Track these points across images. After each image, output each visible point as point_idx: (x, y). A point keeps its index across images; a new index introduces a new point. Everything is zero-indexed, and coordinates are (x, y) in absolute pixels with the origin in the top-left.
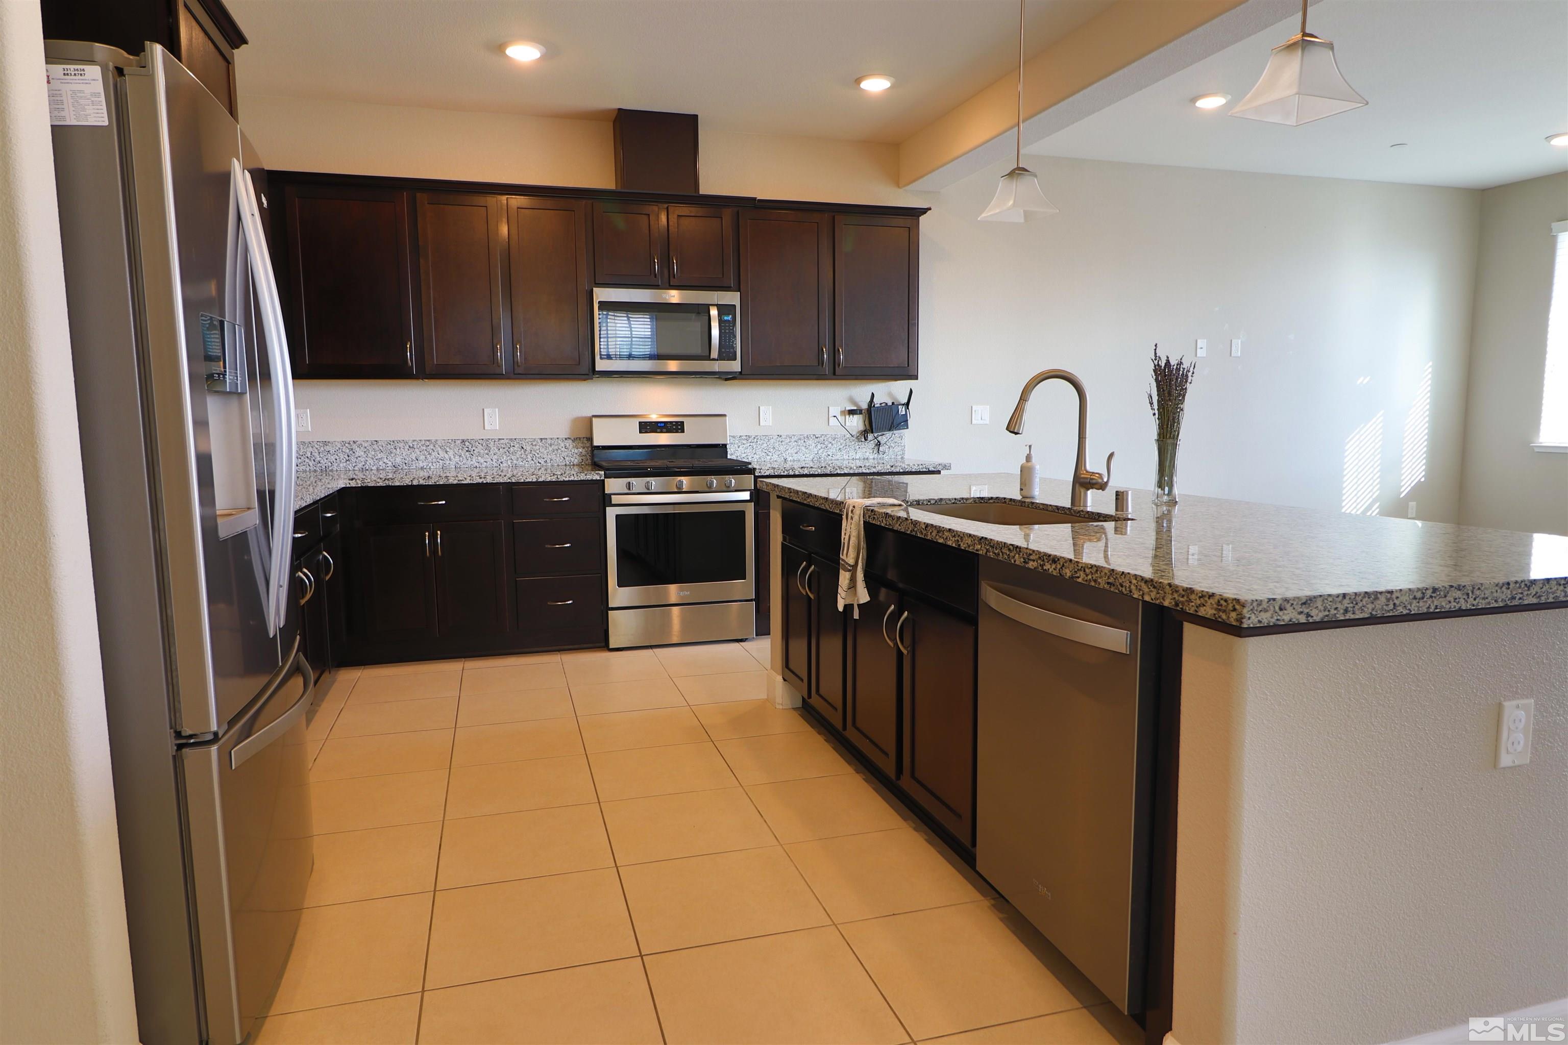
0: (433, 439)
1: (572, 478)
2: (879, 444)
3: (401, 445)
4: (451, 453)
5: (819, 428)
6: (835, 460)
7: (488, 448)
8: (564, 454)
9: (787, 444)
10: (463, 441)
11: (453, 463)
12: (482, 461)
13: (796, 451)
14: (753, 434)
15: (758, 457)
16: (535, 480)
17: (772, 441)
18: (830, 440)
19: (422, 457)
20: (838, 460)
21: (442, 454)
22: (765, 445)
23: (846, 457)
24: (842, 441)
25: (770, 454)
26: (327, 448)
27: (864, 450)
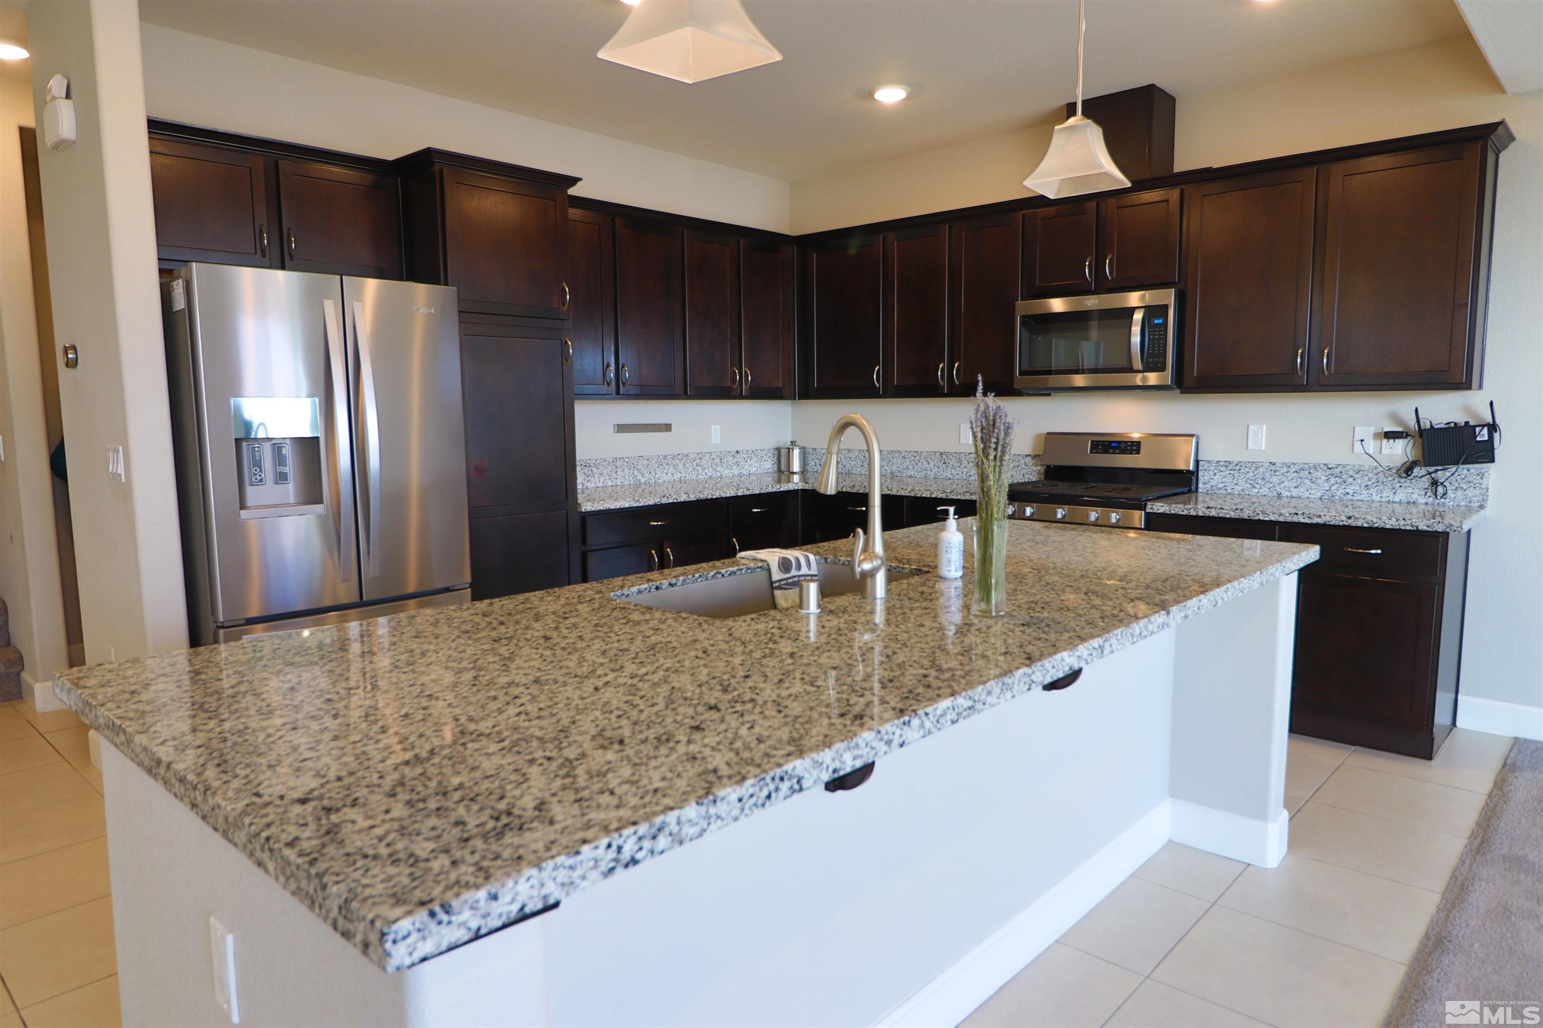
0: (919, 450)
1: (959, 497)
2: (1435, 483)
3: (897, 455)
4: (932, 464)
5: (1337, 455)
6: (1359, 500)
7: (960, 461)
8: (1024, 471)
9: (1283, 474)
10: (941, 454)
11: (933, 473)
12: (955, 472)
13: (1295, 484)
14: (1235, 459)
15: (1240, 488)
16: (928, 496)
17: (1261, 470)
18: (1351, 472)
19: (911, 467)
20: (1362, 501)
21: (925, 464)
22: (1251, 474)
23: (1376, 498)
24: (1371, 475)
25: (1258, 486)
26: (851, 455)
27: (1410, 490)
